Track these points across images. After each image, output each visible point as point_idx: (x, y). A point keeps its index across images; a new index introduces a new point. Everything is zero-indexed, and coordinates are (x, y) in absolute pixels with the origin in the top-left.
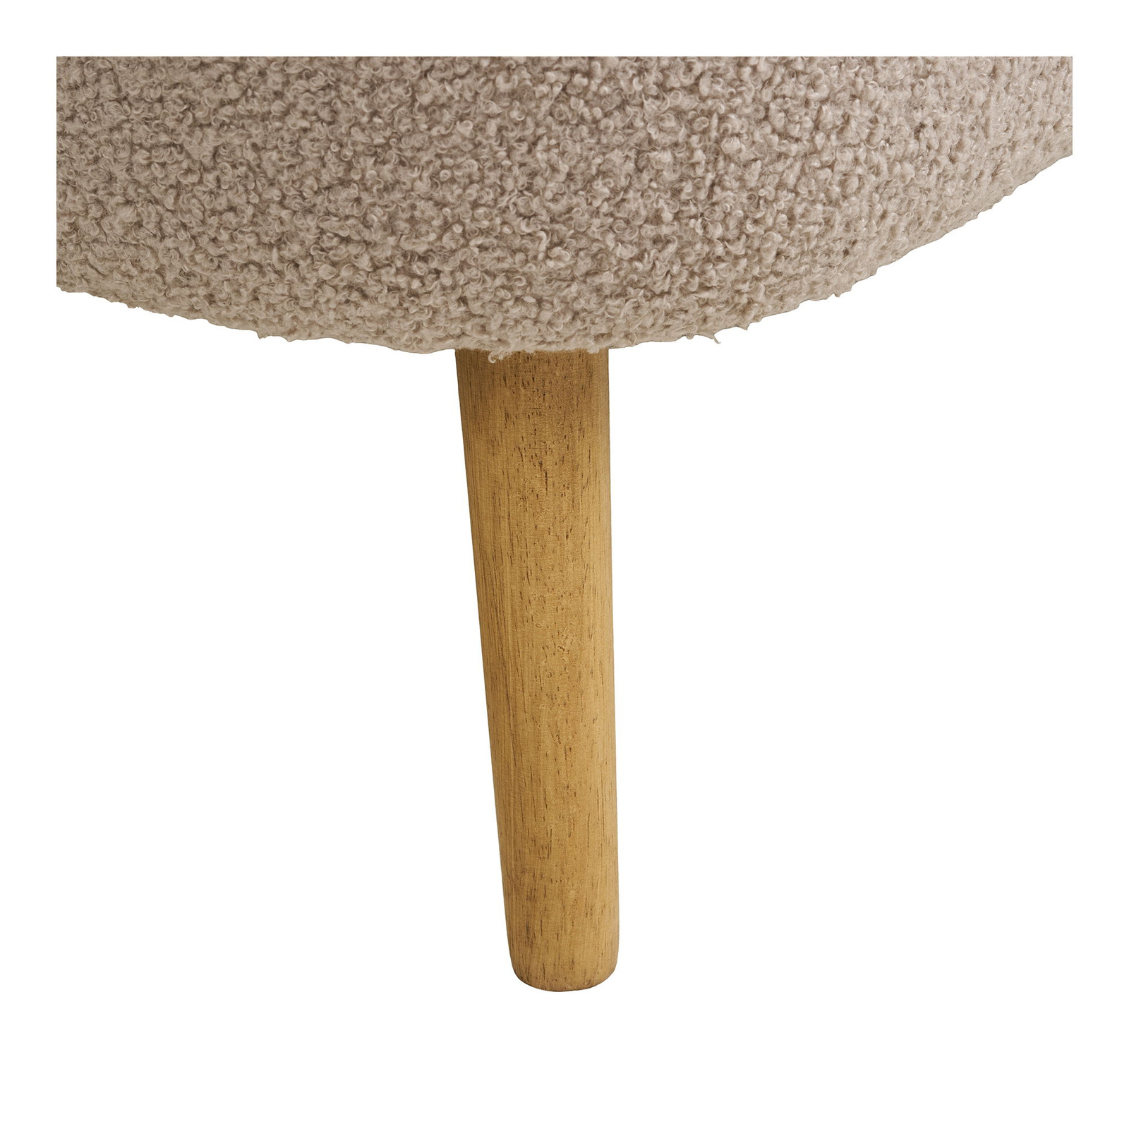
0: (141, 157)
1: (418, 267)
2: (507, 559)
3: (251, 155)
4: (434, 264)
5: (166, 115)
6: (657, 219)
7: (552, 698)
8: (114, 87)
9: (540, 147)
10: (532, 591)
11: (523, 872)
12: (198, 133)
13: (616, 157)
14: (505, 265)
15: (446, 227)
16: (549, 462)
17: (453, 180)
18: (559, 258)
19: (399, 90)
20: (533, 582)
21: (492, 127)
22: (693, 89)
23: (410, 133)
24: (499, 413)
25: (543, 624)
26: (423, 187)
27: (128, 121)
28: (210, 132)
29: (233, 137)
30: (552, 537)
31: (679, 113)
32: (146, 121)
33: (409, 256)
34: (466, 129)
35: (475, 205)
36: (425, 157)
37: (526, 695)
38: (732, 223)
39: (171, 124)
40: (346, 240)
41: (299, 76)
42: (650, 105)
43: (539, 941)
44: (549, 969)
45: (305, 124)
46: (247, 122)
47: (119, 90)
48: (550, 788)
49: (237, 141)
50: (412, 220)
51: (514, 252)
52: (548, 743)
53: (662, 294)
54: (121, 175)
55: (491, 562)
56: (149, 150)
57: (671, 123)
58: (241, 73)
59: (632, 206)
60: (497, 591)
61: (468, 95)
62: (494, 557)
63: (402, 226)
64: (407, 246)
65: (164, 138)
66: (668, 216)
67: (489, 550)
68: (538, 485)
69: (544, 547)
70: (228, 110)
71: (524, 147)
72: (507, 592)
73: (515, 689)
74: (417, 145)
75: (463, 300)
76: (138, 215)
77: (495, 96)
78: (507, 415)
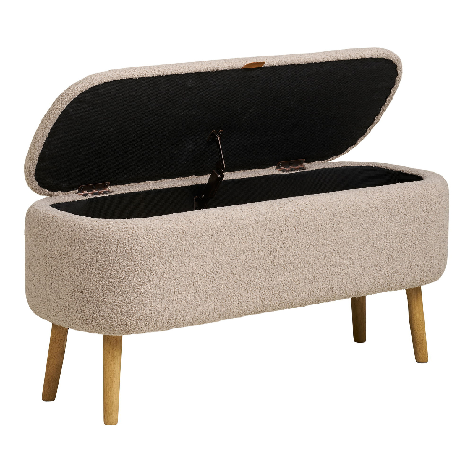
1: (88, 321)
3: (71, 306)
7: (109, 384)
10: (107, 370)
13: (109, 309)
14: (97, 321)
15: (90, 316)
16: (110, 353)
17: (91, 310)
18: (103, 321)
21: (95, 304)
22: (119, 302)
23: (87, 304)
26: (88, 310)
29: (70, 303)
31: (117, 305)
34: (92, 304)
36: (88, 307)
38: (124, 320)
42: (113, 304)
48: (108, 396)
51: (98, 320)
52: (108, 390)
53: (116, 328)
57: (116, 306)
59: (111, 316)
61: (93, 300)
63: (86, 315)
66: (115, 318)
68: (109, 355)
70: (69, 300)
71: (99, 307)
75: (93, 326)
77: (96, 300)
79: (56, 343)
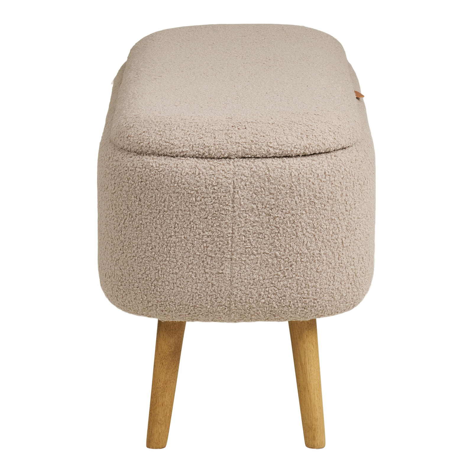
0: (267, 289)
2: (307, 364)
4: (318, 301)
5: (272, 281)
6: (349, 289)
8: (262, 278)
9: (335, 277)
10: (313, 369)
11: (313, 425)
12: (278, 283)
16: (314, 344)
19: (315, 270)
20: (313, 367)
24: (305, 336)
25: (315, 375)
27: (264, 283)
28: (282, 282)
30: (315, 358)
32: (268, 283)
33: (314, 299)
35: (325, 289)
37: (312, 389)
39: (273, 282)
40: (304, 298)
41: (298, 270)
43: (316, 439)
44: (319, 444)
45: (299, 278)
46: (288, 280)
47: (263, 278)
48: (317, 407)
49: (286, 283)
50: (316, 293)
52: (316, 398)
54: (262, 293)
55: (304, 365)
56: (269, 288)
58: (288, 271)
60: (305, 370)
62: (305, 364)
63: (314, 294)
64: (314, 297)
65: (272, 285)
67: (303, 363)
68: (312, 348)
69: (314, 360)
72: (308, 370)
73: (310, 389)
74: (317, 279)
76: (265, 301)
78: (307, 336)
79: (175, 357)
